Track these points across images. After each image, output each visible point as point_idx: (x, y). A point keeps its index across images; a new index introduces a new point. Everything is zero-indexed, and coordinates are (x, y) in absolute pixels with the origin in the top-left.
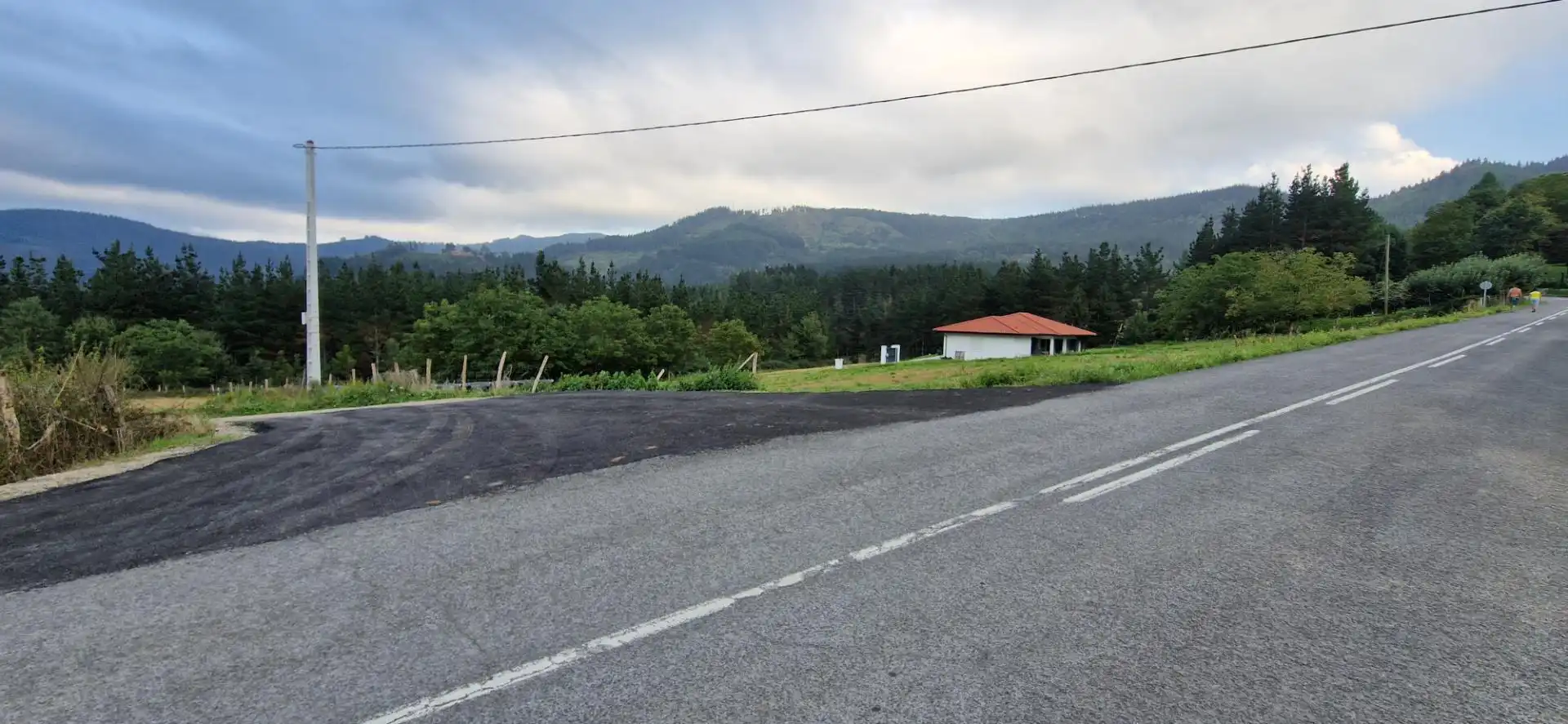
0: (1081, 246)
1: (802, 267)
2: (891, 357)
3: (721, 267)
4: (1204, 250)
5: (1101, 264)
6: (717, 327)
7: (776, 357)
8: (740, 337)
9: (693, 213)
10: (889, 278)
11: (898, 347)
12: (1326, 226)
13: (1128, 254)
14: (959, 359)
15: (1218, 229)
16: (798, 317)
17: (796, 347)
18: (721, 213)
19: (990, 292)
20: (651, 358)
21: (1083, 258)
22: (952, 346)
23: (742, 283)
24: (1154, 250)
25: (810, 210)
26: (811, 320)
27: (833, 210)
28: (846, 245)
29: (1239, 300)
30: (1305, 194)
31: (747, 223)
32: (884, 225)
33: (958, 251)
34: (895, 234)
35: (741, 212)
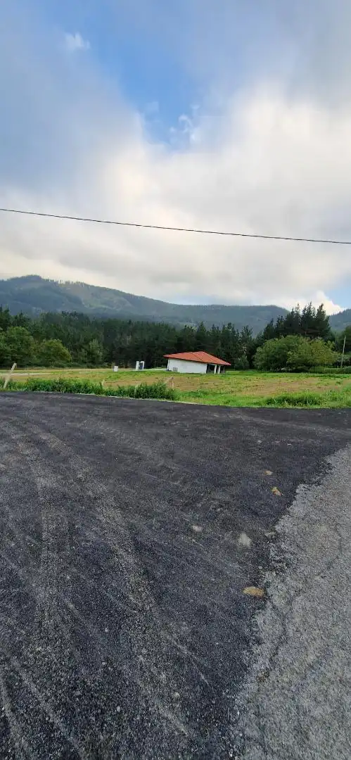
0: (220, 323)
1: (82, 315)
2: (140, 368)
3: (34, 308)
4: (271, 333)
5: (227, 332)
6: (46, 342)
7: (75, 361)
8: (58, 350)
9: (20, 276)
10: (130, 327)
11: (143, 362)
12: (314, 328)
13: (240, 332)
14: (175, 372)
15: (275, 323)
16: (87, 342)
17: (85, 357)
18: (36, 279)
19: (180, 339)
20: (7, 356)
21: (221, 329)
22: (172, 364)
23: (49, 318)
24: (249, 329)
25: (87, 286)
26: (94, 344)
27: (98, 288)
28: (104, 306)
29: (293, 356)
30: (308, 313)
31: (51, 286)
32: (123, 299)
33: (157, 317)
34: (129, 304)
35: (48, 280)
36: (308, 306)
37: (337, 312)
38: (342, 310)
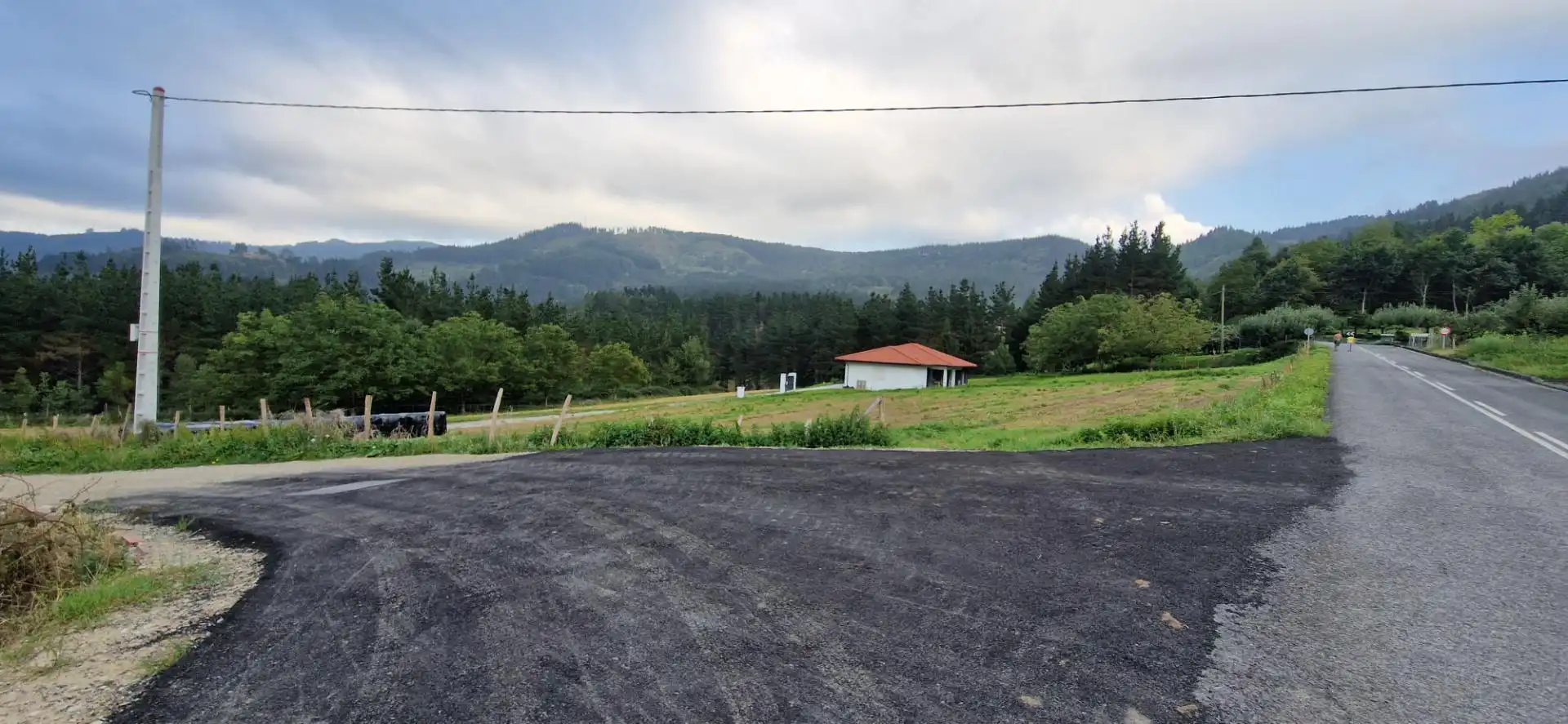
0: (945, 282)
1: (663, 289)
2: (789, 386)
3: (571, 286)
4: (1056, 293)
5: (961, 299)
6: (599, 350)
7: (656, 381)
8: (625, 362)
9: (541, 226)
10: (758, 305)
11: (794, 375)
12: (1148, 274)
13: (987, 294)
14: (861, 390)
15: (1061, 273)
16: (677, 343)
17: (676, 372)
18: (572, 229)
19: (863, 322)
20: (529, 383)
21: (947, 294)
22: (854, 375)
23: (599, 302)
24: (1007, 289)
25: (666, 232)
26: (693, 344)
27: (690, 234)
28: (704, 269)
29: (1109, 338)
30: (1132, 244)
31: (600, 240)
32: (741, 251)
33: (816, 282)
34: (752, 261)
35: (594, 230)
36: (1130, 229)
37: (1194, 237)
38: (1205, 231)
